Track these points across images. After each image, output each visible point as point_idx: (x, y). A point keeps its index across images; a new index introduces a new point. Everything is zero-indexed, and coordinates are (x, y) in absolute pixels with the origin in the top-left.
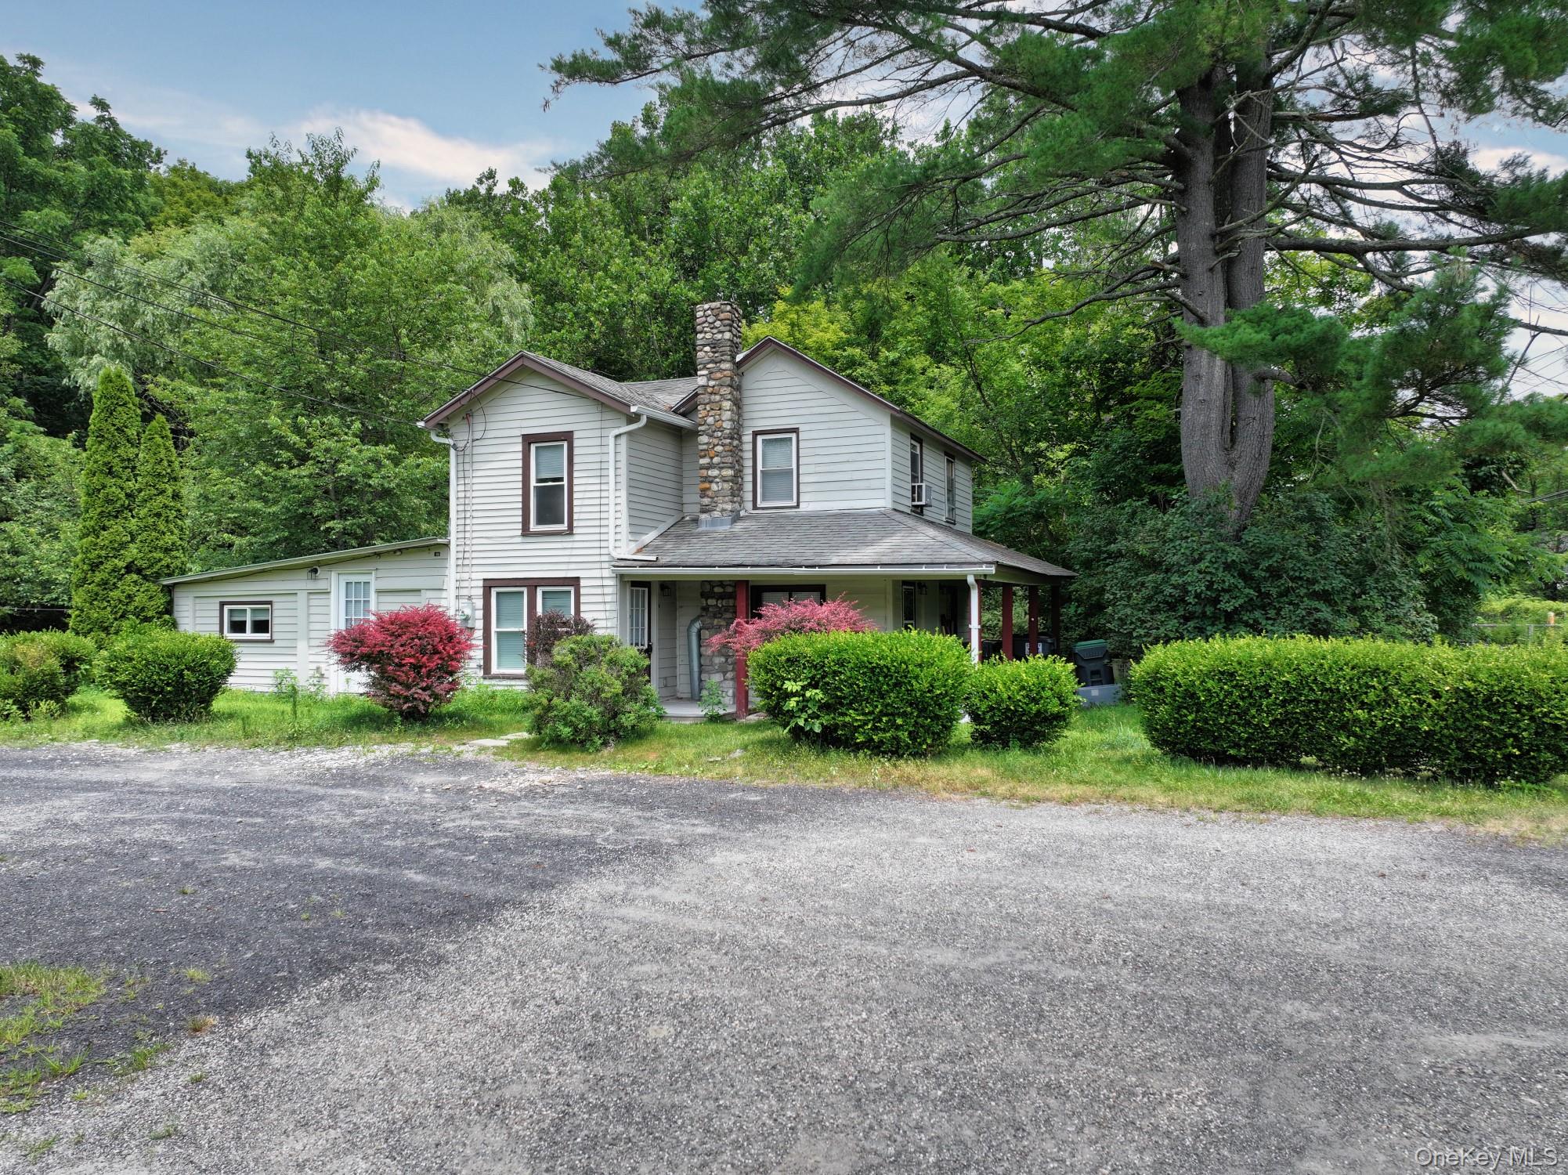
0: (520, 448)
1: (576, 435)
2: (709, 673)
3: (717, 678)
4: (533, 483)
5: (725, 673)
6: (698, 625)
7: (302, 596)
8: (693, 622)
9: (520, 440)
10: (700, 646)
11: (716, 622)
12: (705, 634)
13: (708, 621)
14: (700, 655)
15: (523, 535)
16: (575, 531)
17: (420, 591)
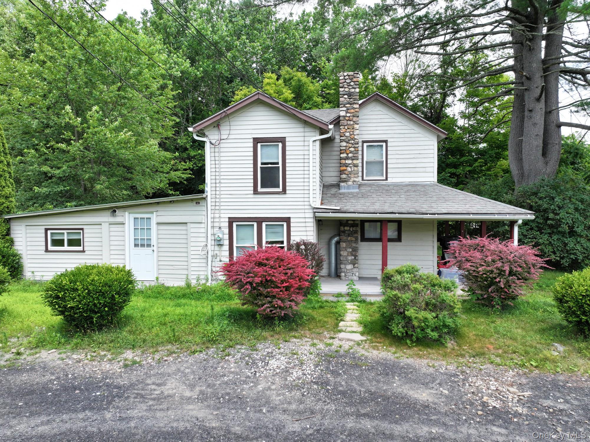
0: (252, 145)
1: (287, 139)
2: (345, 264)
3: (350, 267)
4: (259, 165)
7: (105, 226)
8: (333, 237)
9: (252, 140)
10: (337, 250)
12: (343, 245)
13: (343, 237)
15: (254, 194)
16: (287, 192)
17: (186, 223)
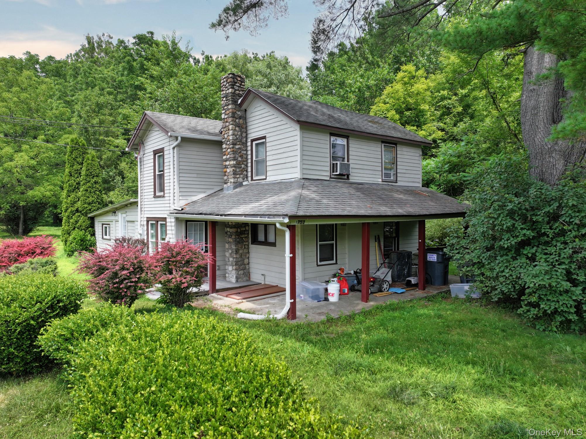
0: (153, 157)
1: (165, 149)
2: (228, 265)
3: (230, 268)
4: (157, 173)
5: (233, 266)
7: (114, 222)
9: (153, 153)
15: (154, 197)
16: (165, 195)
17: (134, 221)
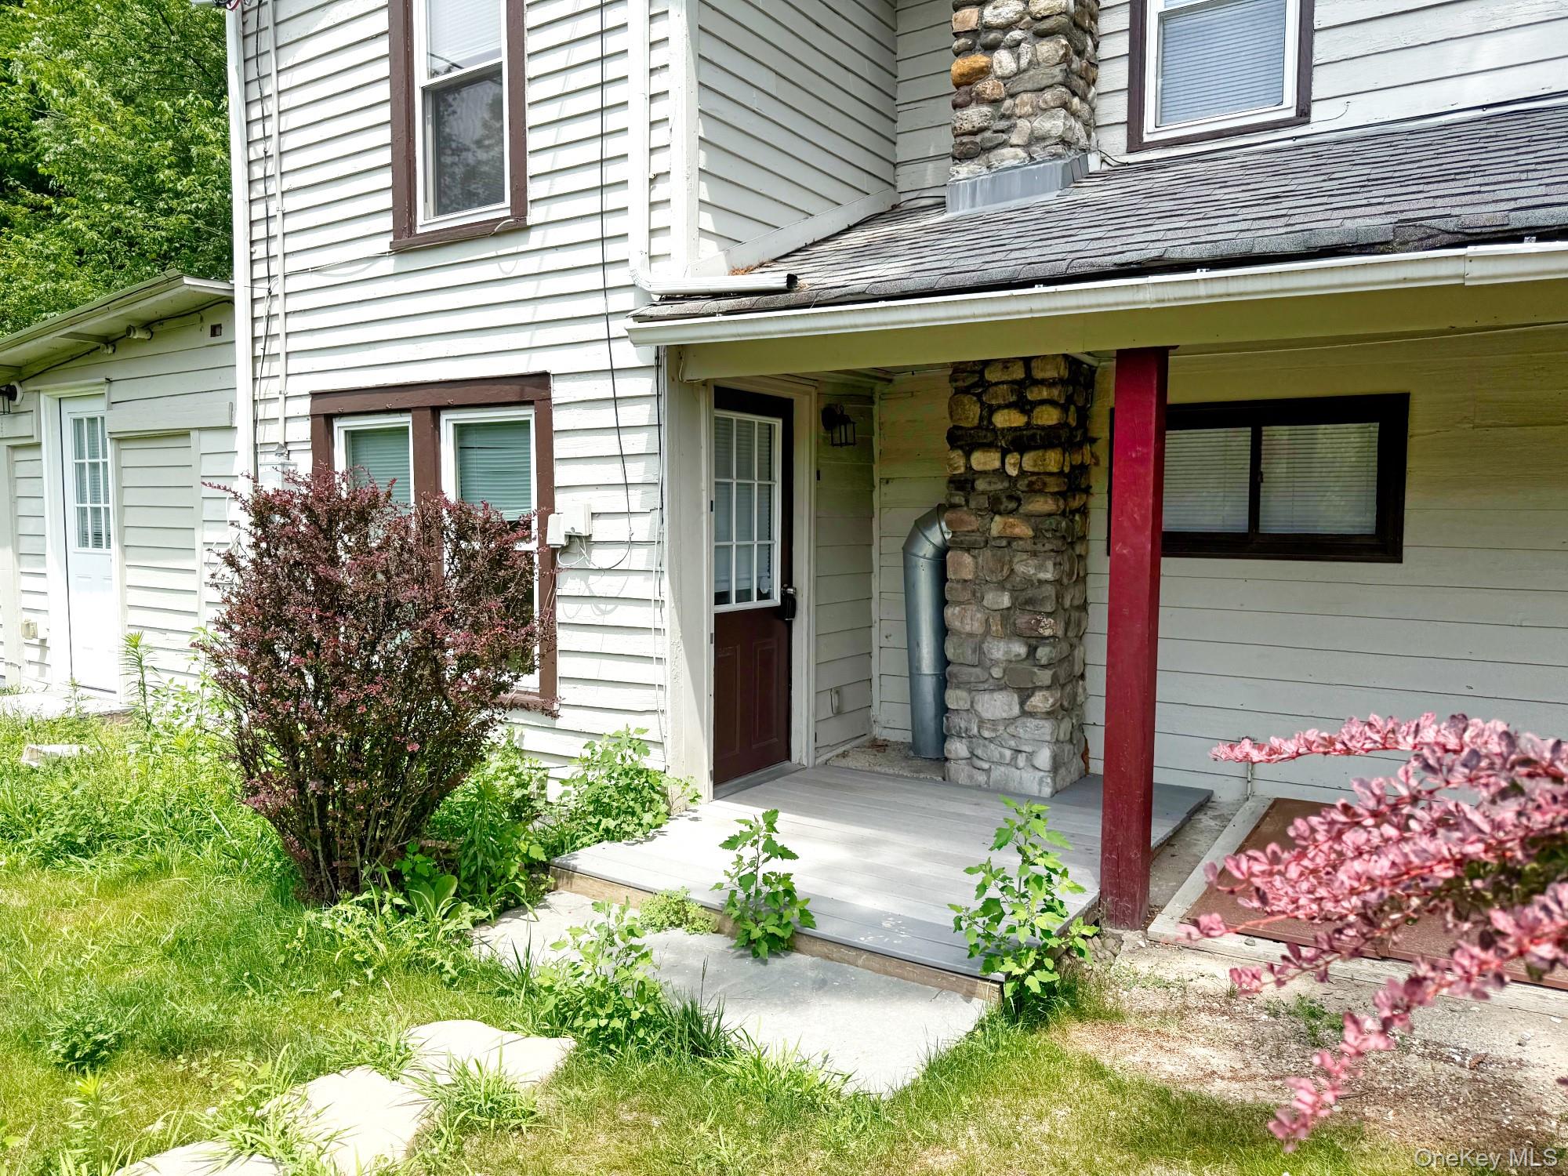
2: (972, 688)
3: (998, 705)
5: (1025, 694)
6: (936, 535)
8: (922, 525)
10: (941, 602)
11: (997, 525)
12: (963, 565)
13: (973, 522)
14: (942, 631)
15: (398, 250)
16: (534, 215)
17: (184, 434)
